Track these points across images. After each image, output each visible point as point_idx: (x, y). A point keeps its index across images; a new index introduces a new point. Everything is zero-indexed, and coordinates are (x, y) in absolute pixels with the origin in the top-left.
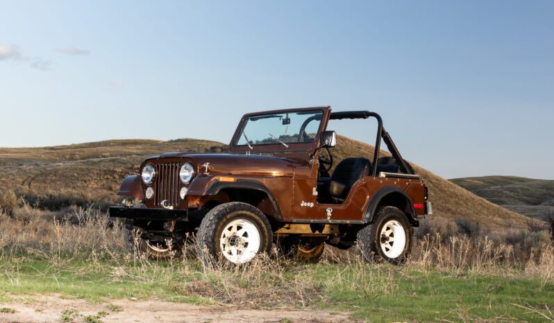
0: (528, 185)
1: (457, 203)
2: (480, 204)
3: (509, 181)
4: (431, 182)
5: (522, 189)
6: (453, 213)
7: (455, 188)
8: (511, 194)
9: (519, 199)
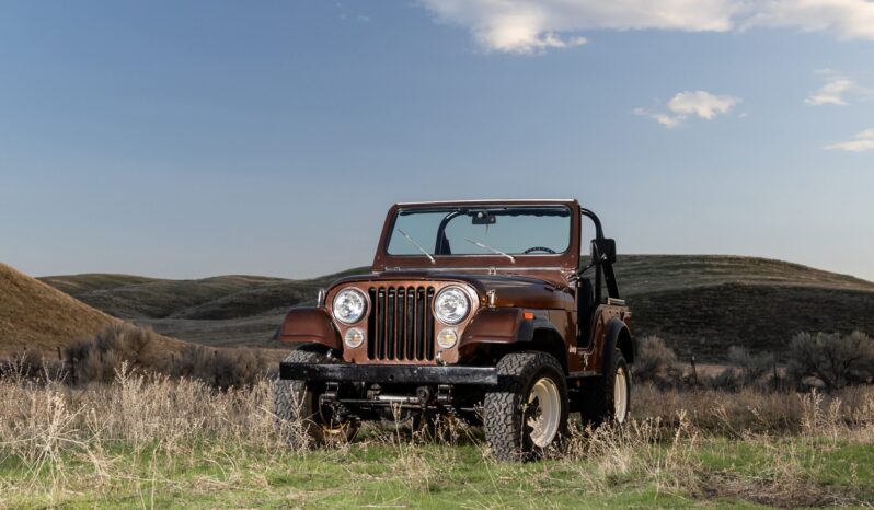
0: (150, 289)
1: (60, 318)
2: (96, 318)
3: (118, 281)
4: (17, 285)
5: (140, 294)
6: (56, 333)
7: (54, 293)
8: (125, 301)
9: (136, 309)
